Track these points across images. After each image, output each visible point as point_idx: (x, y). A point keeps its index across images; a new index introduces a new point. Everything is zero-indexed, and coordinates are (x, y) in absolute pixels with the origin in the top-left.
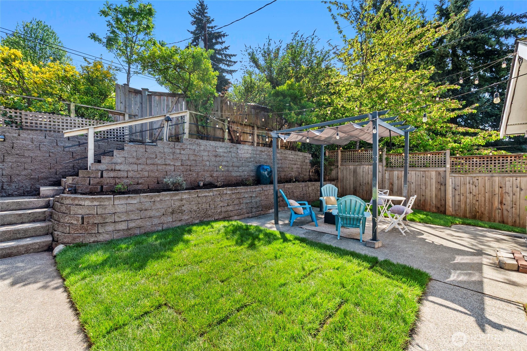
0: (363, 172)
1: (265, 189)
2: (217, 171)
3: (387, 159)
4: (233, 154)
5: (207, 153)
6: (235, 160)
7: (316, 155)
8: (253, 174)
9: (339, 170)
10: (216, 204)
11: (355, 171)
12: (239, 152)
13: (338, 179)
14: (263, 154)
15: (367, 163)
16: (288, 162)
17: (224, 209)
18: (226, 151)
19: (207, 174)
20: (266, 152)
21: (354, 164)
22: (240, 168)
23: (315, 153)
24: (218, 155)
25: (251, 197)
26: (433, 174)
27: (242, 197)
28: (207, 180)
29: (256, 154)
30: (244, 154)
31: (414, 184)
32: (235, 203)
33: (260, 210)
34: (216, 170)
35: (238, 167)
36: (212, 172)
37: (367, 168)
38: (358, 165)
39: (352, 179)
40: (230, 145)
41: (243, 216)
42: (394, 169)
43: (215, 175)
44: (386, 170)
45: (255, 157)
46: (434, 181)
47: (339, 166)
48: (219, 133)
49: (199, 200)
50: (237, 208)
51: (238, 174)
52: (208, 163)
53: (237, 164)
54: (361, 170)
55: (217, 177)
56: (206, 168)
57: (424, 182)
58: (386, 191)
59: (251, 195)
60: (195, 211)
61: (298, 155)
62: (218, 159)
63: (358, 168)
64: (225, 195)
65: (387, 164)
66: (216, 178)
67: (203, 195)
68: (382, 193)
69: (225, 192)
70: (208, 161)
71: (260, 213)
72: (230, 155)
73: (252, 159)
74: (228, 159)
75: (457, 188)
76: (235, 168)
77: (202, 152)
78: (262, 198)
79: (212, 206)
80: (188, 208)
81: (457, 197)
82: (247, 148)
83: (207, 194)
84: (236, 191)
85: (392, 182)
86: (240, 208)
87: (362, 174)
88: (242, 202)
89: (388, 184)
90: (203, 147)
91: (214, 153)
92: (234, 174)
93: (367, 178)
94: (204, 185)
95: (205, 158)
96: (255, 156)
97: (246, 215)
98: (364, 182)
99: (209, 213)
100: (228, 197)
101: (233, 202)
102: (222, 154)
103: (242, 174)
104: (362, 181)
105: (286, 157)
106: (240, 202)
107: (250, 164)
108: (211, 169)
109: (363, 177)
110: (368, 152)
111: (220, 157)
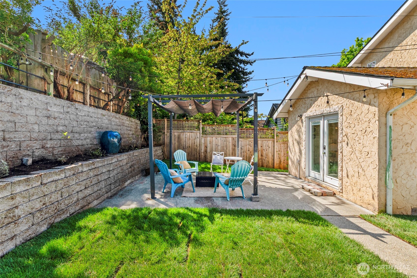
0: (186, 138)
1: (120, 159)
2: (51, 139)
3: (203, 128)
4: (72, 116)
5: (34, 111)
6: (75, 124)
7: (144, 122)
8: (96, 142)
9: (165, 136)
10: (71, 191)
11: (179, 137)
12: (79, 114)
13: (164, 144)
14: (104, 118)
15: (188, 131)
16: (125, 128)
17: (81, 195)
18: (62, 111)
19: (37, 145)
20: (107, 117)
21: (179, 131)
22: (82, 135)
23: (144, 120)
24: (50, 115)
25: (109, 171)
26: (231, 139)
27: (100, 173)
28: (36, 154)
29: (98, 118)
30: (85, 117)
31: (220, 146)
32: (93, 183)
33: (118, 185)
34: (49, 138)
35: (80, 134)
36: (45, 141)
37: (188, 135)
38: (181, 132)
39: (177, 144)
40: (67, 104)
41: (102, 198)
42: (208, 136)
43: (48, 146)
44: (202, 137)
45: (97, 122)
46: (231, 144)
47: (166, 133)
48: (38, 84)
49: (46, 189)
50: (96, 188)
51: (80, 142)
52: (36, 127)
53: (78, 130)
54: (184, 136)
55: (53, 148)
56: (35, 135)
57: (225, 145)
58: (222, 153)
59: (108, 169)
60: (40, 210)
61: (132, 122)
62: (51, 122)
63: (182, 134)
64: (81, 174)
65: (203, 132)
66: (51, 149)
67: (49, 180)
68: (219, 154)
69: (80, 169)
70: (36, 123)
71: (118, 189)
72: (68, 118)
73: (94, 124)
74: (67, 123)
75: (242, 148)
76: (76, 135)
77: (25, 109)
78: (119, 170)
79: (65, 195)
80: (27, 209)
81: (243, 153)
82: (87, 110)
83: (56, 178)
84: (93, 167)
85: (206, 145)
86: (99, 189)
87: (185, 139)
88: (100, 180)
89: (204, 147)
90: (25, 100)
91: (45, 112)
92: (76, 143)
93: (188, 143)
94: (34, 162)
95: (32, 119)
96: (97, 119)
97: (106, 196)
98: (186, 146)
99: (63, 206)
100: (84, 176)
101: (91, 182)
102: (56, 115)
103: (84, 142)
104: (185, 146)
105: (124, 123)
106: (98, 180)
107: (93, 129)
108: (42, 136)
109: (185, 142)
110: (189, 122)
111: (55, 118)
